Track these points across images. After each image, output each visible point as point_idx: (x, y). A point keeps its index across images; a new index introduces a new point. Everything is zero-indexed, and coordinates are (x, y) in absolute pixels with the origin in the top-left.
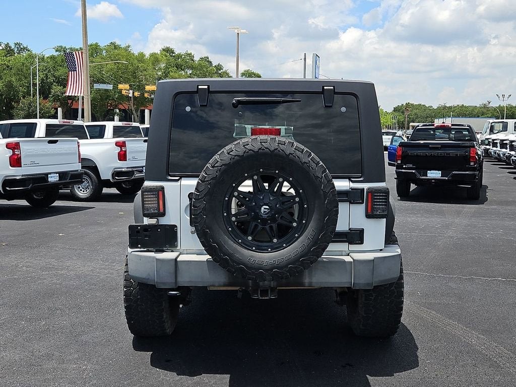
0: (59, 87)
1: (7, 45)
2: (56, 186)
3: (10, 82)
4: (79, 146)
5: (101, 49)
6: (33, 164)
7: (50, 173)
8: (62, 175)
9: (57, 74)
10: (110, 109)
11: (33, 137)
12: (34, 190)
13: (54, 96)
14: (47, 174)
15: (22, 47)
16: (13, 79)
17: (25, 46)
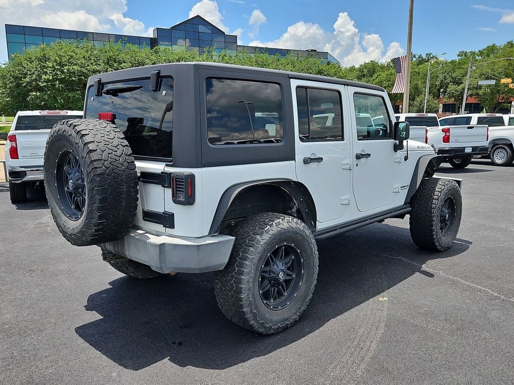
0: (454, 86)
1: (420, 57)
2: (470, 156)
3: (416, 84)
4: (488, 131)
5: (497, 49)
6: (456, 141)
7: (467, 147)
8: (474, 149)
9: (454, 75)
10: (501, 102)
11: (469, 124)
12: (456, 157)
13: (449, 93)
14: (464, 148)
15: (431, 56)
16: (419, 83)
17: (434, 55)
